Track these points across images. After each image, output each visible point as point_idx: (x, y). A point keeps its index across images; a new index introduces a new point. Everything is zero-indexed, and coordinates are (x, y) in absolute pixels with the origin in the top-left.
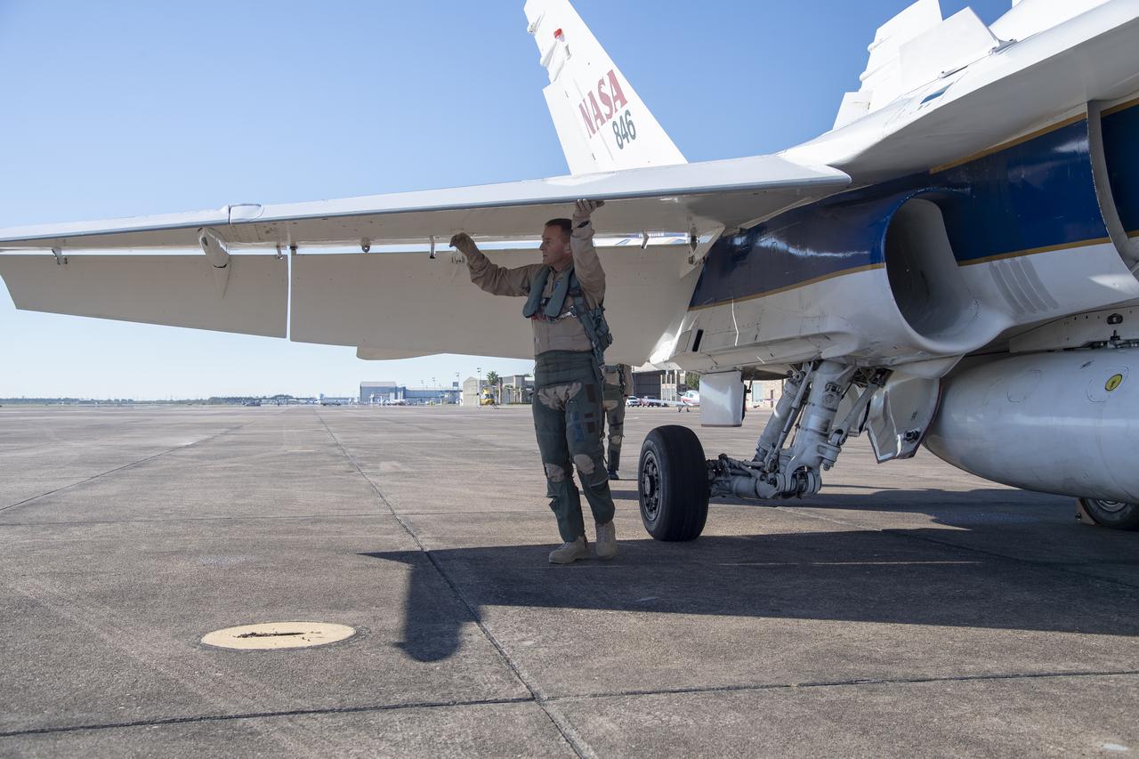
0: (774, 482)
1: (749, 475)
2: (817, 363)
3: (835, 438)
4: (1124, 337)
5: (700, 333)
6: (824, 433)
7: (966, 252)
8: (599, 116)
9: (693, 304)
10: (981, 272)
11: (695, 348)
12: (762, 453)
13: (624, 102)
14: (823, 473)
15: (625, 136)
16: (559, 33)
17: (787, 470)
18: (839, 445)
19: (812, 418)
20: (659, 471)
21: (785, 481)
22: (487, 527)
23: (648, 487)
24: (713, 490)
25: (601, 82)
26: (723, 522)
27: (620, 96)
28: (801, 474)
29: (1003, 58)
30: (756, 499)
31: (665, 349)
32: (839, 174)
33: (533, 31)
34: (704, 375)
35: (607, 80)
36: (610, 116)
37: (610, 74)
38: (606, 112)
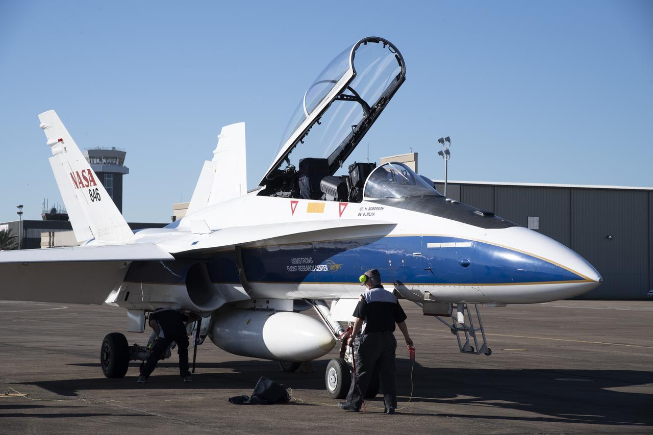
1: (145, 352)
4: (257, 307)
5: (128, 293)
7: (214, 280)
8: (81, 183)
9: (126, 280)
11: (126, 300)
13: (95, 184)
15: (95, 197)
16: (61, 140)
20: (109, 351)
25: (83, 171)
27: (93, 180)
29: (213, 236)
31: (112, 298)
32: (172, 257)
33: (43, 128)
34: (129, 310)
35: (87, 172)
36: (87, 186)
37: (89, 170)
38: (85, 183)
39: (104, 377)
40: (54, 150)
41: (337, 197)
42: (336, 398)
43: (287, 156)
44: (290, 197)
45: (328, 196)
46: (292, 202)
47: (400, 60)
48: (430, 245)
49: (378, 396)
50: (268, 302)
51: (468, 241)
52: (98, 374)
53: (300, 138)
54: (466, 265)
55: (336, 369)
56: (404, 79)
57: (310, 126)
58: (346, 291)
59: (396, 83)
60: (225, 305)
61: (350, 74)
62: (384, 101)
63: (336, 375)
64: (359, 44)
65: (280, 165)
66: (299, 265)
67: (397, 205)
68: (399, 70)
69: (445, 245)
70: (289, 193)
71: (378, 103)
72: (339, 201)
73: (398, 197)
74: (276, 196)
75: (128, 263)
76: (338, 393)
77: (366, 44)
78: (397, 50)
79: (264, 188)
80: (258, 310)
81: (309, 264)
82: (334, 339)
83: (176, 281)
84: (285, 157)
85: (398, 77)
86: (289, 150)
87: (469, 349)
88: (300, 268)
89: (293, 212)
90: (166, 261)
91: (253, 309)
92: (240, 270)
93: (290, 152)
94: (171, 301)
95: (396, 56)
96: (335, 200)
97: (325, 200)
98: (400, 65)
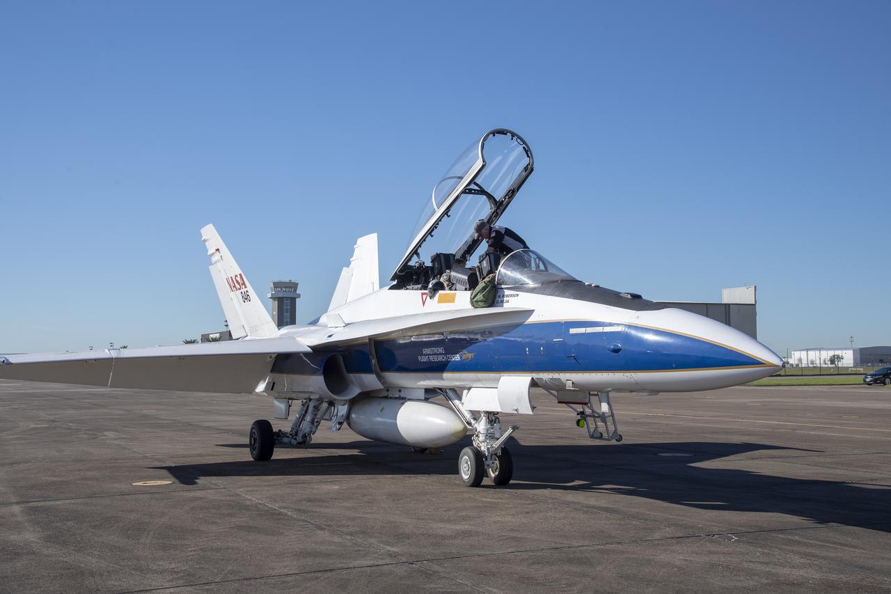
0: (296, 439)
1: (288, 437)
2: (310, 400)
3: (316, 424)
4: (390, 396)
5: (274, 383)
6: (312, 422)
7: (350, 371)
8: (235, 286)
9: (273, 371)
10: (352, 376)
11: (272, 389)
12: (293, 429)
13: (246, 287)
14: (312, 436)
15: (246, 299)
16: (218, 250)
17: (300, 435)
18: (317, 426)
19: (308, 418)
20: (256, 436)
21: (299, 439)
22: (190, 459)
23: (253, 443)
24: (277, 442)
25: (236, 276)
26: (279, 454)
27: (244, 284)
28: (304, 436)
29: (347, 329)
30: (290, 446)
31: (261, 387)
32: (310, 350)
33: (205, 241)
34: (276, 398)
35: (239, 276)
36: (240, 289)
37: (240, 275)
38: (238, 286)
39: (252, 459)
40: (214, 259)
41: (468, 287)
42: (470, 486)
43: (417, 250)
44: (421, 289)
45: (458, 286)
46: (423, 294)
47: (527, 151)
48: (573, 331)
49: (511, 482)
50: (400, 391)
51: (618, 325)
52: (246, 456)
53: (430, 232)
54: (617, 351)
55: (469, 457)
56: (532, 170)
57: (440, 219)
58: (479, 380)
59: (524, 174)
60: (360, 394)
61: (479, 164)
62: (512, 193)
63: (469, 463)
64: (488, 135)
65: (410, 259)
66: (431, 355)
67: (532, 291)
68: (526, 161)
69: (589, 330)
70: (420, 286)
71: (506, 196)
72: (469, 290)
73: (531, 284)
74: (407, 289)
75: (274, 356)
76: (472, 482)
77: (494, 135)
78: (524, 142)
79: (395, 283)
80: (390, 398)
81: (441, 354)
82: (465, 427)
83: (314, 372)
84: (415, 252)
85: (526, 169)
86: (419, 245)
87: (599, 435)
88: (431, 358)
89: (424, 303)
90: (306, 354)
91: (386, 397)
92: (373, 361)
93: (420, 246)
94: (310, 390)
95: (524, 148)
96: (466, 289)
97: (456, 290)
98: (528, 156)
